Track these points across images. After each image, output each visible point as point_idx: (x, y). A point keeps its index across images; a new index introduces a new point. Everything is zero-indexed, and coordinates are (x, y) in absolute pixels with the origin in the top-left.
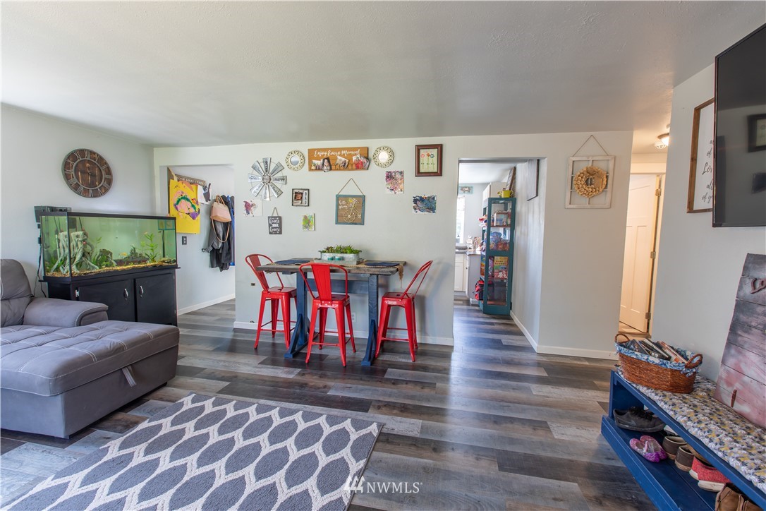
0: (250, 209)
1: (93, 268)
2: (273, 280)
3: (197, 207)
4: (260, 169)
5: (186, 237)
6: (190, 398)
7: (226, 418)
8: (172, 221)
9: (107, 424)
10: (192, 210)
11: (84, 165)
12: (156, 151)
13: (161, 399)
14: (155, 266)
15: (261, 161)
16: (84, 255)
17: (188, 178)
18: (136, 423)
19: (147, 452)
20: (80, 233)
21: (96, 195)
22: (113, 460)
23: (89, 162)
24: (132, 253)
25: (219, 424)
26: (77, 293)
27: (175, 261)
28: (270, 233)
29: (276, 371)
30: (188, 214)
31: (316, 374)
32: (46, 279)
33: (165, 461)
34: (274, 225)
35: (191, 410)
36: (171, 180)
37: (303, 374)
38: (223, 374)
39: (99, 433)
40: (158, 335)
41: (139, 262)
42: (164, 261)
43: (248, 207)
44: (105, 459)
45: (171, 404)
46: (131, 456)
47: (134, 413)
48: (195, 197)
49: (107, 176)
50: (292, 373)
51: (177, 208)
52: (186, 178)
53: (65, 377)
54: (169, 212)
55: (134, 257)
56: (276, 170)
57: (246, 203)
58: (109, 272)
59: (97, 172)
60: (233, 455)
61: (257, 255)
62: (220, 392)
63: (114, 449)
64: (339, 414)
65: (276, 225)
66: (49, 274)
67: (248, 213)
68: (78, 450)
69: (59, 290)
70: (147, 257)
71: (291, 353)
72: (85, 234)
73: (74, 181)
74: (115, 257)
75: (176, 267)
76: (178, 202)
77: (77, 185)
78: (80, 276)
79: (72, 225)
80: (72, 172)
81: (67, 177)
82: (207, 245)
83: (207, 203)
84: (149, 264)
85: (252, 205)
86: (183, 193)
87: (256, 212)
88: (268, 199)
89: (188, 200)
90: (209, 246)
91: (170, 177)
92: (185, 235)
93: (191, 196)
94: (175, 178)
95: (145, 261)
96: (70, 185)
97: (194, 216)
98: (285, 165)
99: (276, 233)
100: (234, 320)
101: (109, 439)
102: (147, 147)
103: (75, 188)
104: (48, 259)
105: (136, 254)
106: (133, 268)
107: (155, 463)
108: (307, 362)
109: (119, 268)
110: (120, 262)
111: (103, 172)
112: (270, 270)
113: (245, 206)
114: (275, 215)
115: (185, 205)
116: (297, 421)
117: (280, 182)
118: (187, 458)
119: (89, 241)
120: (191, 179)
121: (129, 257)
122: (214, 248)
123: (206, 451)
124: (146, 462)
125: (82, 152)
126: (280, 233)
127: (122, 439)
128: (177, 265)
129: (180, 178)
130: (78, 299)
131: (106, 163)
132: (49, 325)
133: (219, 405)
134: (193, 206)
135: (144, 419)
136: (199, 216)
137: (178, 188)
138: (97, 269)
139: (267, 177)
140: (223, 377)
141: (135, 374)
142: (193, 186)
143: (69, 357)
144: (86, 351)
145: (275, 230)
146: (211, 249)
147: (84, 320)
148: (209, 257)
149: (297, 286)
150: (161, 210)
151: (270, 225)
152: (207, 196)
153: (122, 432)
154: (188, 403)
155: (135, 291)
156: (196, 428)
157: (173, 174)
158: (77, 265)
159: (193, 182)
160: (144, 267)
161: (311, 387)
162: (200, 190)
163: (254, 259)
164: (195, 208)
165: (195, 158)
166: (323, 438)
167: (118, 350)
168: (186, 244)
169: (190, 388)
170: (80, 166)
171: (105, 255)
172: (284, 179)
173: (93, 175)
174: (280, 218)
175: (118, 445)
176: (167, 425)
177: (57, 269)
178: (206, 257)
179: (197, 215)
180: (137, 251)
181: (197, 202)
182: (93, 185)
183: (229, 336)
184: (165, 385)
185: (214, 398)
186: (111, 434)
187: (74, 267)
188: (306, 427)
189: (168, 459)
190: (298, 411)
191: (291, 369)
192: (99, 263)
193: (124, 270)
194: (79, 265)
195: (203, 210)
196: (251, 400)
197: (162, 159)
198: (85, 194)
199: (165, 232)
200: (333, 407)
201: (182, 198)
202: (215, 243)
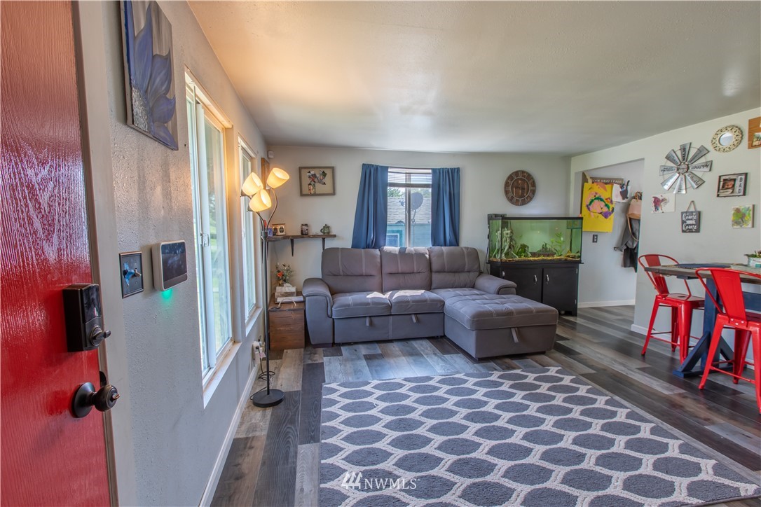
0: (659, 205)
1: (515, 257)
2: (676, 287)
3: (611, 206)
4: (676, 158)
5: (597, 236)
6: (557, 369)
7: (575, 394)
8: (579, 221)
9: (499, 361)
10: (605, 209)
11: (518, 182)
12: (574, 160)
13: (536, 362)
14: (560, 260)
15: (677, 148)
16: (510, 247)
17: (603, 179)
18: (514, 368)
19: (511, 387)
20: (509, 232)
21: (524, 203)
22: (492, 381)
23: (521, 179)
24: (543, 248)
25: (567, 395)
26: (504, 273)
27: (580, 257)
28: (683, 231)
29: (652, 381)
30: (601, 213)
31: (704, 404)
32: (490, 262)
33: (519, 397)
34: (688, 222)
35: (552, 376)
36: (585, 184)
37: (685, 397)
38: (594, 364)
39: (492, 364)
40: (539, 312)
41: (548, 256)
42: (569, 256)
43: (657, 202)
44: (489, 379)
45: (541, 367)
46: (502, 384)
47: (515, 362)
48: (609, 196)
49: (532, 188)
50: (672, 390)
51: (589, 209)
52: (601, 179)
53: (477, 321)
54: (581, 213)
55: (545, 251)
56: (697, 157)
57: (655, 198)
58: (525, 261)
59: (526, 186)
60: (565, 419)
61: (657, 255)
62: (583, 375)
63: (495, 376)
64: (704, 450)
65: (692, 223)
66: (491, 259)
67: (656, 208)
68: (479, 367)
69: (495, 270)
70: (555, 251)
71: (684, 371)
72: (512, 232)
73: (510, 195)
74: (530, 250)
75: (580, 262)
76: (591, 203)
77: (512, 197)
78: (506, 262)
79: (505, 225)
80: (510, 189)
81: (506, 192)
82: (620, 243)
83: (624, 201)
84: (556, 257)
85: (663, 200)
86: (596, 193)
87: (667, 208)
88: (684, 192)
89: (602, 200)
90: (622, 244)
91: (585, 180)
92: (596, 234)
93: (605, 195)
94: (590, 181)
95: (553, 254)
96: (508, 198)
97: (606, 215)
98: (710, 147)
99: (691, 231)
100: (632, 322)
101: (496, 370)
102: (566, 158)
103: (511, 200)
104: (491, 248)
105: (546, 248)
106: (543, 260)
107: (513, 395)
108: (700, 387)
109: (531, 259)
110: (534, 254)
111: (530, 186)
112: (671, 273)
113: (654, 202)
114: (692, 209)
115: (598, 206)
116: (642, 428)
117: (702, 169)
118: (533, 403)
119: (514, 237)
120: (606, 179)
121: (540, 251)
122: (628, 247)
123: (547, 406)
124: (508, 392)
125: (517, 173)
126: (698, 231)
127: (502, 373)
128: (581, 260)
129: (594, 180)
130: (503, 278)
131: (532, 178)
132: (484, 291)
133: (576, 383)
134: (606, 205)
135: (519, 368)
136: (612, 215)
137: (591, 190)
138: (517, 258)
139: (683, 166)
140: (593, 366)
141: (519, 334)
142: (608, 187)
143: (482, 310)
144: (491, 309)
145: (690, 227)
146: (625, 247)
147: (501, 291)
148: (622, 256)
149: (706, 296)
150: (573, 213)
151: (683, 222)
152: (624, 194)
153: (504, 369)
154: (553, 371)
155: (543, 278)
156: (549, 389)
157: (588, 177)
158: (506, 254)
159: (610, 182)
160: (551, 260)
161: (686, 412)
162: (617, 189)
163: (653, 259)
164: (608, 208)
165: (606, 159)
166: (662, 456)
167: (509, 313)
168: (596, 242)
169: (560, 362)
170: (515, 184)
171: (524, 247)
172: (709, 165)
173: (523, 189)
174: (699, 214)
175: (498, 375)
176: (531, 378)
177: (495, 256)
178: (619, 256)
179: (610, 214)
180: (548, 246)
181: (611, 202)
182: (522, 196)
183: (619, 335)
184: (543, 353)
185: (574, 377)
186: (498, 368)
187: (503, 255)
188: (648, 437)
189: (521, 397)
190: (651, 422)
191: (673, 387)
192: (519, 254)
193: (535, 261)
194: (507, 254)
195: (618, 209)
196: (607, 392)
197: (577, 167)
198: (516, 203)
199: (574, 230)
200: (701, 441)
201: (595, 199)
202: (629, 242)
